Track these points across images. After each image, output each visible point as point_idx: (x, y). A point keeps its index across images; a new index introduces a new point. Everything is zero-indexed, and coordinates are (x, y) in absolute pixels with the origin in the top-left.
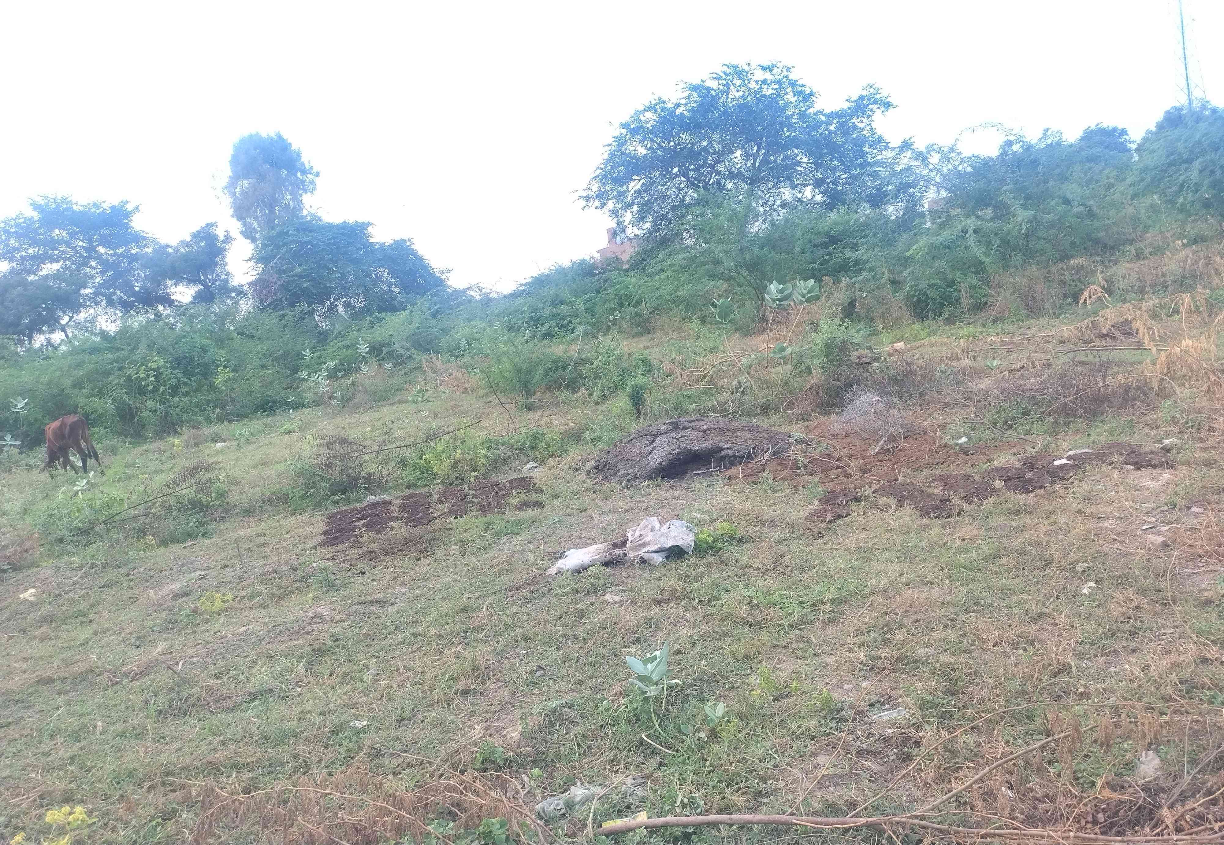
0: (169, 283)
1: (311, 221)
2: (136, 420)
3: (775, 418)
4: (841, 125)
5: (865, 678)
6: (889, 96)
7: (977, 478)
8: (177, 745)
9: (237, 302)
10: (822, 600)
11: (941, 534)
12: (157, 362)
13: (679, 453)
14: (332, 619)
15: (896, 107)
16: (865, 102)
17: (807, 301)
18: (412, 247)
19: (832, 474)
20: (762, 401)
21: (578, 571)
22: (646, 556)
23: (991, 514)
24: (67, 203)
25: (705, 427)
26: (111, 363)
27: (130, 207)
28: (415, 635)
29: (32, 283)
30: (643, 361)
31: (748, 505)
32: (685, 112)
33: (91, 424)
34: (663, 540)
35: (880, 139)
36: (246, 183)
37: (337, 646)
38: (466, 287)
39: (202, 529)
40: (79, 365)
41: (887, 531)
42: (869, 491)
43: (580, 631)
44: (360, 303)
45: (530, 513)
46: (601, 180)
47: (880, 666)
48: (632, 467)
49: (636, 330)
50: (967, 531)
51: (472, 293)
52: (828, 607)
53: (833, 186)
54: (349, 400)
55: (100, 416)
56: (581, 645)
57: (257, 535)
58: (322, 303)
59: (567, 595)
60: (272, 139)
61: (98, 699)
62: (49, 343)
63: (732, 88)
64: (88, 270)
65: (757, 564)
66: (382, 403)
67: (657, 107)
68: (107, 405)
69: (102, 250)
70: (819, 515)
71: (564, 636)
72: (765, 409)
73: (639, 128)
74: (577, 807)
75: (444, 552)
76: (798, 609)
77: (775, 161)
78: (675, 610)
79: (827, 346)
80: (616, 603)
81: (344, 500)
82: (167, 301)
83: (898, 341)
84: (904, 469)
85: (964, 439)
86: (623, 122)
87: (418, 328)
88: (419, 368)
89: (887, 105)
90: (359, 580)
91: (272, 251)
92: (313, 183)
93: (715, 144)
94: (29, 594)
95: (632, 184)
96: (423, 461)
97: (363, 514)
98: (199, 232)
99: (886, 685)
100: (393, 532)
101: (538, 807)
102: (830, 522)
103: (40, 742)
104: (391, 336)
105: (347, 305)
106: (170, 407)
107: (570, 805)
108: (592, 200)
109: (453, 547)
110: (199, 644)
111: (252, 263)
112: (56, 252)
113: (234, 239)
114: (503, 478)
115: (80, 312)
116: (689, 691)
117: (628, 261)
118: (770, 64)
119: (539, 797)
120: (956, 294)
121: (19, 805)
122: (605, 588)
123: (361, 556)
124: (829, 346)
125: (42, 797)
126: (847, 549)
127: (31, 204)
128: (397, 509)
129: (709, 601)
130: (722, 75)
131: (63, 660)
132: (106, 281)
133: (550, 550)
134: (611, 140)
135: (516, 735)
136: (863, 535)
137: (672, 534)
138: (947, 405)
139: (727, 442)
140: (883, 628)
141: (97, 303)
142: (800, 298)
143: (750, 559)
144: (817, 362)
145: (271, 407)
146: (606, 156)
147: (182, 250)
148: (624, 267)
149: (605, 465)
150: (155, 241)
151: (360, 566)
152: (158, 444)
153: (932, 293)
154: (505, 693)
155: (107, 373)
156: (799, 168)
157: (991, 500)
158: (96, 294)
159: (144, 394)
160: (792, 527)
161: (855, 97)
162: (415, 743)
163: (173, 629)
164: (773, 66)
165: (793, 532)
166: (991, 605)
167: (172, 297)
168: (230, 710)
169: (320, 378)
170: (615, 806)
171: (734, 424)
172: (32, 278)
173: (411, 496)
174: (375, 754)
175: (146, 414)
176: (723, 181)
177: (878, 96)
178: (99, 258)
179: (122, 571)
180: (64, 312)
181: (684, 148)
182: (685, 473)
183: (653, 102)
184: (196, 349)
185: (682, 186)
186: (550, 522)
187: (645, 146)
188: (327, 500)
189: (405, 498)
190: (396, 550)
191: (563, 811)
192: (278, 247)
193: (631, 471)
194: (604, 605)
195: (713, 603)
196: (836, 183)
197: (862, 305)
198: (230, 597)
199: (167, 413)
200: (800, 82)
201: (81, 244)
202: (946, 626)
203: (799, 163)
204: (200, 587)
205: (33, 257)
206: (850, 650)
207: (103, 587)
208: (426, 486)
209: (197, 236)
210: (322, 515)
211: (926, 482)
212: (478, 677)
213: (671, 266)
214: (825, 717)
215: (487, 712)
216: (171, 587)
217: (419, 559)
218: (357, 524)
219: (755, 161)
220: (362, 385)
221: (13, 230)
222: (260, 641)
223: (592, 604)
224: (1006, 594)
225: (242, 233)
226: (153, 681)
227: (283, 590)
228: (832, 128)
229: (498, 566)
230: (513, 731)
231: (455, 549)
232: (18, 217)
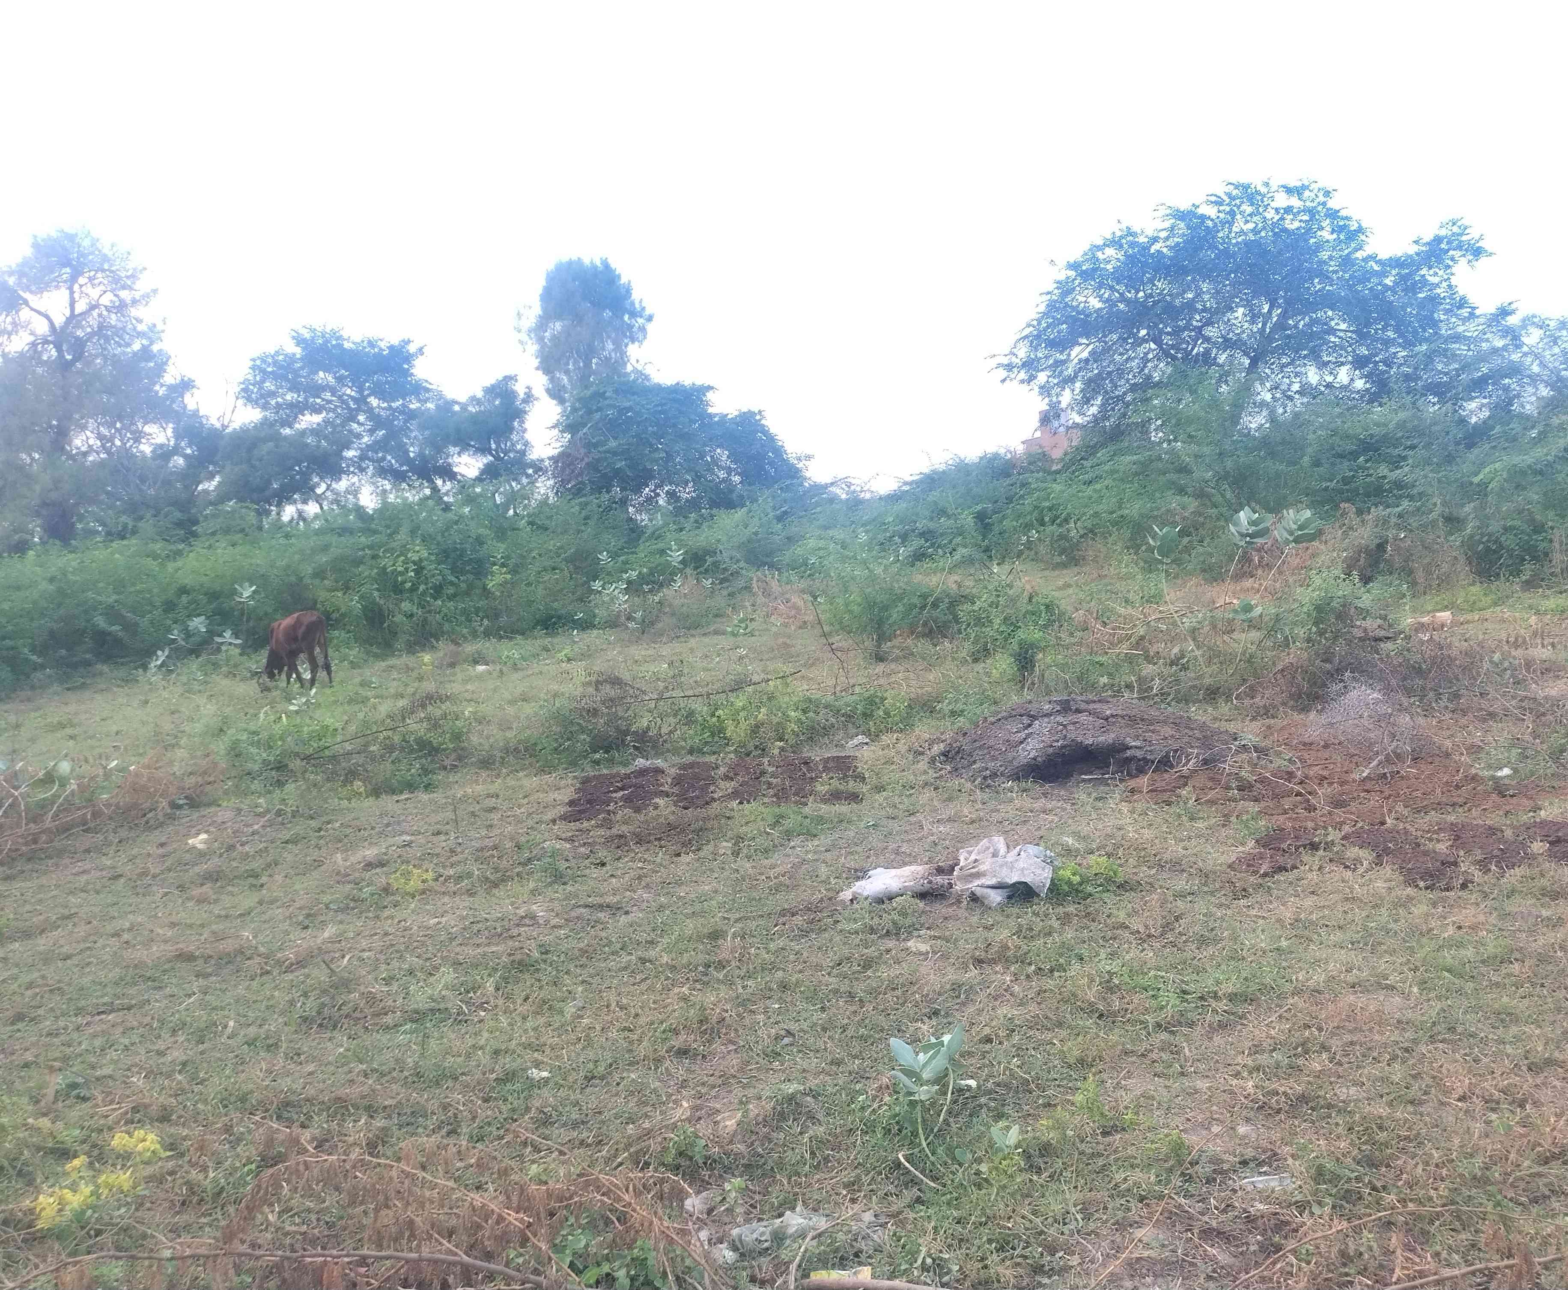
0: (452, 450)
1: (634, 381)
2: (385, 625)
3: (1224, 708)
4: (1403, 278)
5: (1248, 1120)
6: (1481, 238)
7: (1509, 833)
8: (311, 1068)
9: (532, 483)
10: (1216, 993)
11: (1427, 915)
12: (419, 551)
13: (1063, 747)
14: (547, 922)
15: (1491, 254)
16: (1443, 246)
17: (1296, 541)
18: (763, 422)
19: (1287, 803)
20: (1207, 681)
21: (880, 901)
22: (979, 892)
23: (1513, 891)
24: (338, 338)
25: (1108, 712)
26: (363, 549)
27: (412, 348)
28: (643, 961)
29: (286, 438)
30: (1047, 606)
31: (1147, 834)
32: (1165, 250)
33: (332, 625)
34: (1005, 871)
35: (1462, 303)
36: (558, 326)
37: (545, 961)
38: (829, 481)
39: (425, 779)
40: (325, 548)
41: (1347, 899)
42: (1334, 835)
43: (860, 989)
44: (687, 493)
45: (842, 808)
46: (1032, 342)
47: (1275, 1106)
48: (994, 758)
49: (1057, 559)
50: (1468, 915)
51: (838, 491)
52: (1222, 1005)
53: (1382, 367)
54: (652, 623)
55: (343, 615)
56: (854, 1008)
57: (489, 796)
58: (638, 490)
59: (857, 933)
60: (595, 267)
61: (241, 990)
62: (301, 515)
63: (1238, 217)
64: (355, 426)
65: (1136, 924)
66: (693, 632)
67: (1124, 241)
68: (354, 603)
69: (374, 401)
70: (1250, 863)
71: (836, 991)
72: (1212, 694)
73: (1094, 270)
74: (788, 1242)
75: (711, 849)
76: (1174, 1000)
77: (1296, 326)
78: (1002, 977)
79: (1318, 608)
80: (921, 954)
81: (607, 760)
82: (448, 473)
83: (1446, 608)
84: (1400, 807)
85: (1506, 771)
86: (1072, 261)
87: (756, 534)
88: (748, 588)
89: (1478, 252)
90: (595, 873)
91: (582, 417)
92: (643, 329)
93: (1206, 297)
94: (199, 841)
95: (1077, 349)
96: (714, 719)
97: (625, 782)
98: (493, 386)
99: (1276, 1135)
100: (655, 813)
101: (735, 1232)
102: (1265, 875)
103: (159, 1037)
104: (719, 541)
105: (671, 495)
106: (430, 612)
107: (779, 1237)
108: (1015, 370)
109: (725, 844)
110: (376, 934)
111: (556, 432)
112: (318, 401)
113: (537, 399)
114: (816, 754)
115: (340, 479)
116: (983, 1100)
117: (1062, 460)
118: (1299, 184)
119: (739, 1219)
120: (1545, 544)
121: (107, 1116)
122: (911, 931)
123: (609, 840)
124: (1321, 610)
125: (135, 1110)
126: (1279, 920)
127: (294, 338)
128: (669, 780)
129: (1052, 971)
130: (1225, 198)
131: (214, 933)
132: (376, 442)
133: (852, 864)
134: (1051, 287)
135: (731, 1124)
136: (1309, 902)
137: (1021, 864)
138: (1492, 715)
139: (1137, 737)
140: (1296, 1048)
141: (362, 470)
142: (1286, 535)
143: (1129, 915)
144: (1301, 632)
145: (555, 623)
146: (1042, 308)
147: (470, 408)
148: (1054, 468)
149: (958, 752)
150: (440, 396)
151: (602, 854)
152: (405, 659)
153: (1509, 541)
154: (734, 1061)
155: (359, 562)
156: (1333, 339)
157: (1518, 871)
158: (362, 458)
159: (401, 592)
160: (1205, 875)
161: (1428, 238)
162: (600, 1113)
163: (353, 909)
164: (1304, 187)
165: (1205, 884)
166: (1473, 1035)
167: (455, 469)
168: (387, 1029)
169: (616, 592)
170: (837, 1250)
171: (1154, 712)
172: (287, 431)
173: (692, 765)
174: (545, 1121)
175: (399, 618)
176: (1214, 351)
177: (1464, 238)
178: (370, 411)
179: (313, 823)
180: (322, 478)
181: (1159, 301)
182: (1068, 776)
183: (1118, 234)
184: (471, 540)
185: (1150, 356)
186: (862, 825)
187: (1101, 297)
188: (585, 757)
189: (683, 767)
190: (652, 838)
191: (766, 1245)
192: (590, 412)
193: (991, 765)
194: (903, 954)
195: (1056, 974)
196: (1388, 363)
197: (1398, 549)
198: (430, 875)
199: (425, 619)
200: (1343, 213)
201: (348, 391)
202: (1394, 1058)
203: (1332, 331)
204: (399, 857)
205: (291, 405)
206: (1237, 1075)
207: (286, 842)
208: (714, 753)
209: (491, 391)
210: (575, 777)
211: (1428, 832)
212: (705, 1032)
213: (1113, 472)
214: (1170, 1170)
215: (703, 1084)
216: (367, 853)
217: (679, 855)
218: (614, 795)
219: (1264, 325)
220: (670, 605)
221: (269, 369)
222: (452, 940)
223: (888, 951)
224: (1502, 1021)
225: (548, 391)
226: (307, 976)
227: (499, 875)
228: (1389, 281)
229: (775, 878)
230: (730, 1118)
231: (726, 846)
232: (277, 353)
